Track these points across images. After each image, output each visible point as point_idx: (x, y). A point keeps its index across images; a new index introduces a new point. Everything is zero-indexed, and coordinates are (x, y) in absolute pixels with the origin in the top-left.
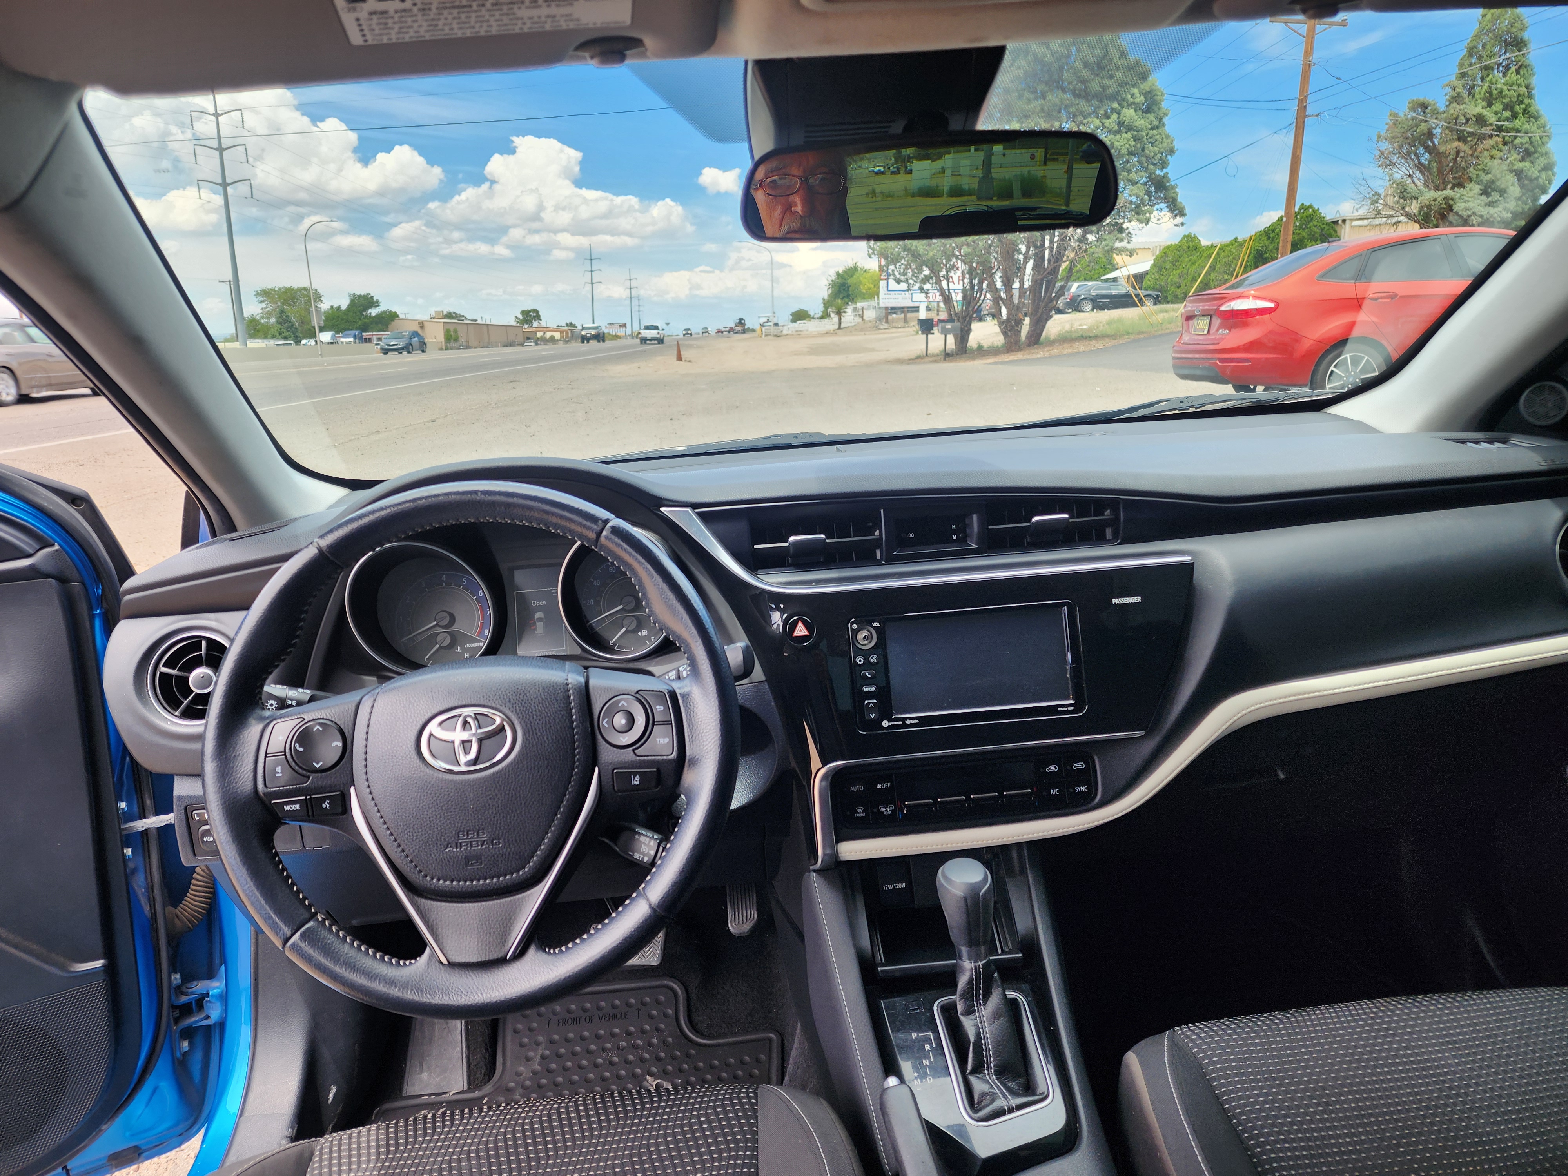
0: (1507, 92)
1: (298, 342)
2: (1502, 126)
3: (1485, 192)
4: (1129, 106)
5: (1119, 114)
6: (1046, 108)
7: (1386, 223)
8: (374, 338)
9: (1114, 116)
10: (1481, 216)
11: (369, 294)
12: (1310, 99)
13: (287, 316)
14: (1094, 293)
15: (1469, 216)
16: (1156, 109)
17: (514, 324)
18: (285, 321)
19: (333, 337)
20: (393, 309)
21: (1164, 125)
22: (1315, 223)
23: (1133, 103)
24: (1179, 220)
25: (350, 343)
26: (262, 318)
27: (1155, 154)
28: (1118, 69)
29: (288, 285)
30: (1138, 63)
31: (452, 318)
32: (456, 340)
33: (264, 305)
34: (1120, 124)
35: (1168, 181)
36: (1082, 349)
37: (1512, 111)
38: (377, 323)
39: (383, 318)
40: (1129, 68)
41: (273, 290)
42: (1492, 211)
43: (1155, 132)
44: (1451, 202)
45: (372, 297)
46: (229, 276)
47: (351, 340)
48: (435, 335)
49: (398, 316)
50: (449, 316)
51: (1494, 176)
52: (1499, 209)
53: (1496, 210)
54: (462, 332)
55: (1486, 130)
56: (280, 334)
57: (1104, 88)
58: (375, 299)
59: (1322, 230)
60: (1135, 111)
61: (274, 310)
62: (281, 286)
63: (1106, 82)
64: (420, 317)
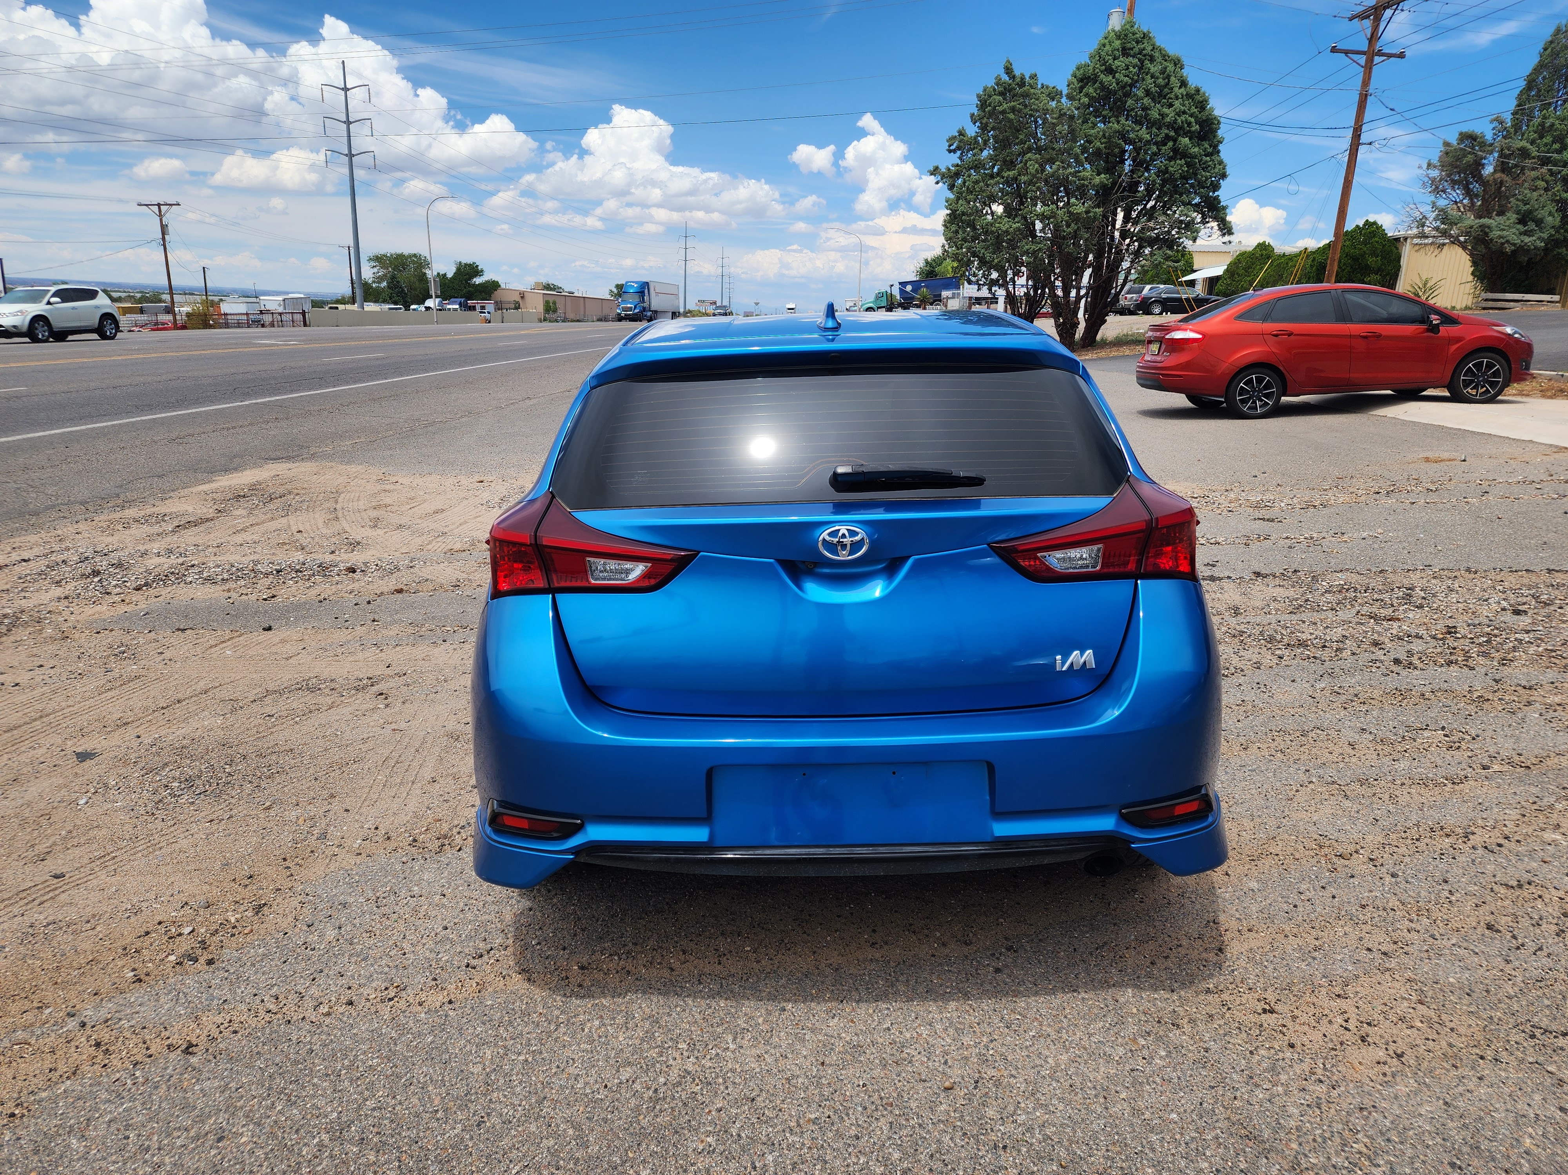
0: (1558, 126)
1: (407, 308)
2: (1551, 157)
3: (1522, 221)
4: (1185, 134)
5: (1175, 141)
6: (1107, 134)
7: (1431, 244)
8: (478, 307)
9: (1170, 144)
10: (1514, 245)
11: (474, 263)
12: (1364, 128)
13: (398, 282)
14: (1164, 296)
15: (1503, 244)
16: (1211, 137)
17: (608, 297)
18: (396, 287)
19: (440, 304)
20: (495, 278)
21: (1219, 152)
22: (1377, 239)
23: (1190, 131)
24: (1227, 238)
25: (455, 310)
26: (374, 282)
27: (1207, 179)
28: (1177, 98)
29: (399, 252)
30: (1198, 91)
31: (551, 289)
32: (555, 311)
33: (375, 270)
34: (1175, 150)
35: (1219, 202)
36: (1127, 352)
37: (1561, 143)
38: (481, 292)
39: (487, 287)
40: (1189, 96)
41: (385, 256)
42: (1527, 239)
43: (1208, 158)
44: (1487, 230)
45: (477, 266)
46: (351, 243)
47: (457, 306)
48: (535, 306)
49: (500, 286)
50: (547, 287)
51: (1533, 206)
52: (1534, 238)
53: (1531, 239)
54: (560, 305)
55: (1528, 163)
56: (391, 298)
57: (1163, 116)
58: (479, 268)
59: (1384, 246)
60: (1190, 140)
61: (385, 275)
62: (393, 252)
63: (1166, 110)
64: (521, 288)
